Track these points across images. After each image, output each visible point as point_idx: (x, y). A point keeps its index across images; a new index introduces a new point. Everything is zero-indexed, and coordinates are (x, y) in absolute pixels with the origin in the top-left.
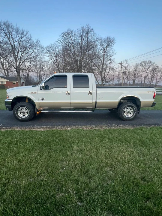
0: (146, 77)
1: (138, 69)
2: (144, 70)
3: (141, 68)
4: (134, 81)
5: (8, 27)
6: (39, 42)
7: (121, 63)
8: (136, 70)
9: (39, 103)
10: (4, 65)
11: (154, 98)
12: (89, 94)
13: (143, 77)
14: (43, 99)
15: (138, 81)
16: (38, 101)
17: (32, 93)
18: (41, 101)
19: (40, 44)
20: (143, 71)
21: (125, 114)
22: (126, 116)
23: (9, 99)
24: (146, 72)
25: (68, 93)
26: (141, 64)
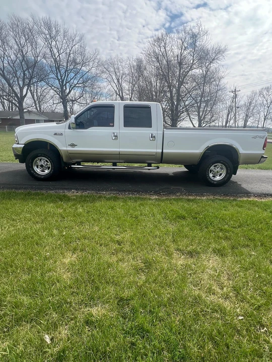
0: (267, 115)
1: (254, 101)
2: (265, 102)
3: (261, 99)
4: (246, 121)
5: (49, 29)
6: (97, 53)
7: (235, 91)
8: (250, 103)
9: (67, 151)
10: (35, 94)
11: (265, 149)
12: (151, 139)
13: (261, 116)
14: (73, 145)
15: (253, 123)
16: (65, 149)
17: (55, 134)
18: (70, 149)
19: (98, 57)
20: (262, 105)
21: (211, 175)
22: (212, 178)
23: (18, 144)
24: (268, 107)
25: (116, 136)
26: (261, 93)
